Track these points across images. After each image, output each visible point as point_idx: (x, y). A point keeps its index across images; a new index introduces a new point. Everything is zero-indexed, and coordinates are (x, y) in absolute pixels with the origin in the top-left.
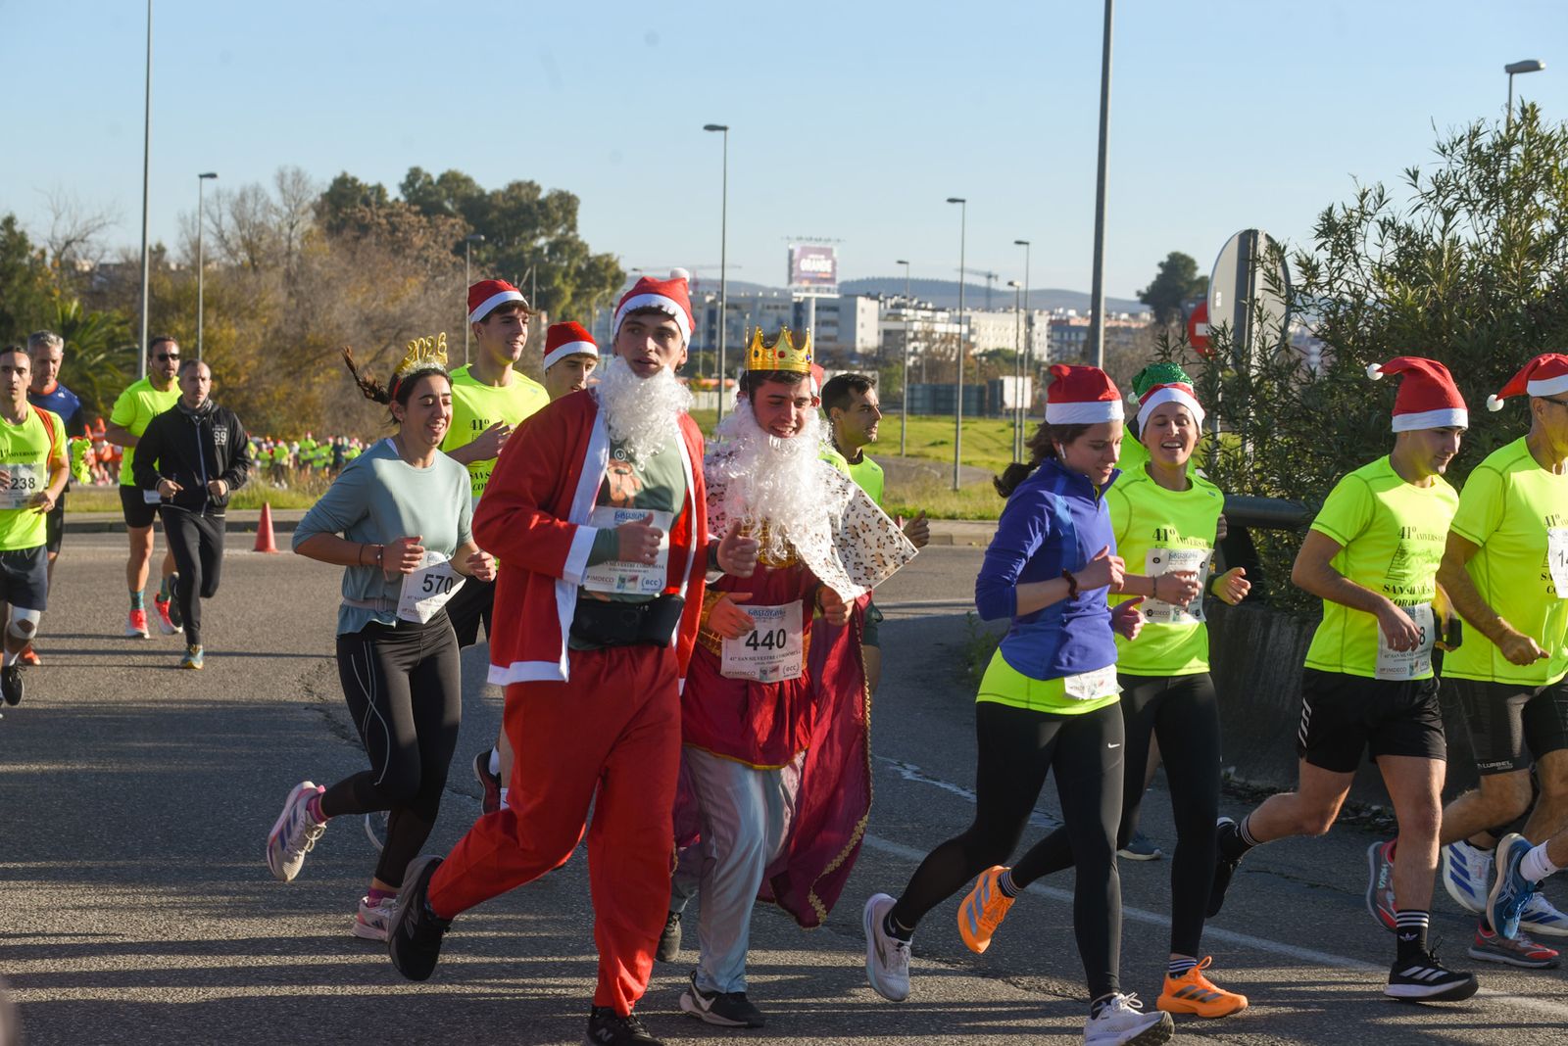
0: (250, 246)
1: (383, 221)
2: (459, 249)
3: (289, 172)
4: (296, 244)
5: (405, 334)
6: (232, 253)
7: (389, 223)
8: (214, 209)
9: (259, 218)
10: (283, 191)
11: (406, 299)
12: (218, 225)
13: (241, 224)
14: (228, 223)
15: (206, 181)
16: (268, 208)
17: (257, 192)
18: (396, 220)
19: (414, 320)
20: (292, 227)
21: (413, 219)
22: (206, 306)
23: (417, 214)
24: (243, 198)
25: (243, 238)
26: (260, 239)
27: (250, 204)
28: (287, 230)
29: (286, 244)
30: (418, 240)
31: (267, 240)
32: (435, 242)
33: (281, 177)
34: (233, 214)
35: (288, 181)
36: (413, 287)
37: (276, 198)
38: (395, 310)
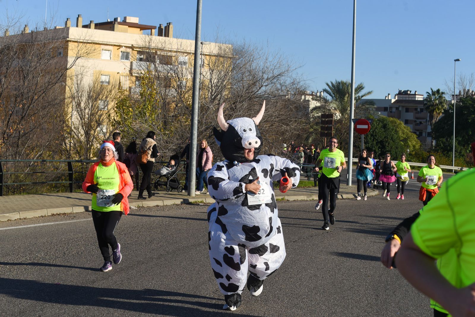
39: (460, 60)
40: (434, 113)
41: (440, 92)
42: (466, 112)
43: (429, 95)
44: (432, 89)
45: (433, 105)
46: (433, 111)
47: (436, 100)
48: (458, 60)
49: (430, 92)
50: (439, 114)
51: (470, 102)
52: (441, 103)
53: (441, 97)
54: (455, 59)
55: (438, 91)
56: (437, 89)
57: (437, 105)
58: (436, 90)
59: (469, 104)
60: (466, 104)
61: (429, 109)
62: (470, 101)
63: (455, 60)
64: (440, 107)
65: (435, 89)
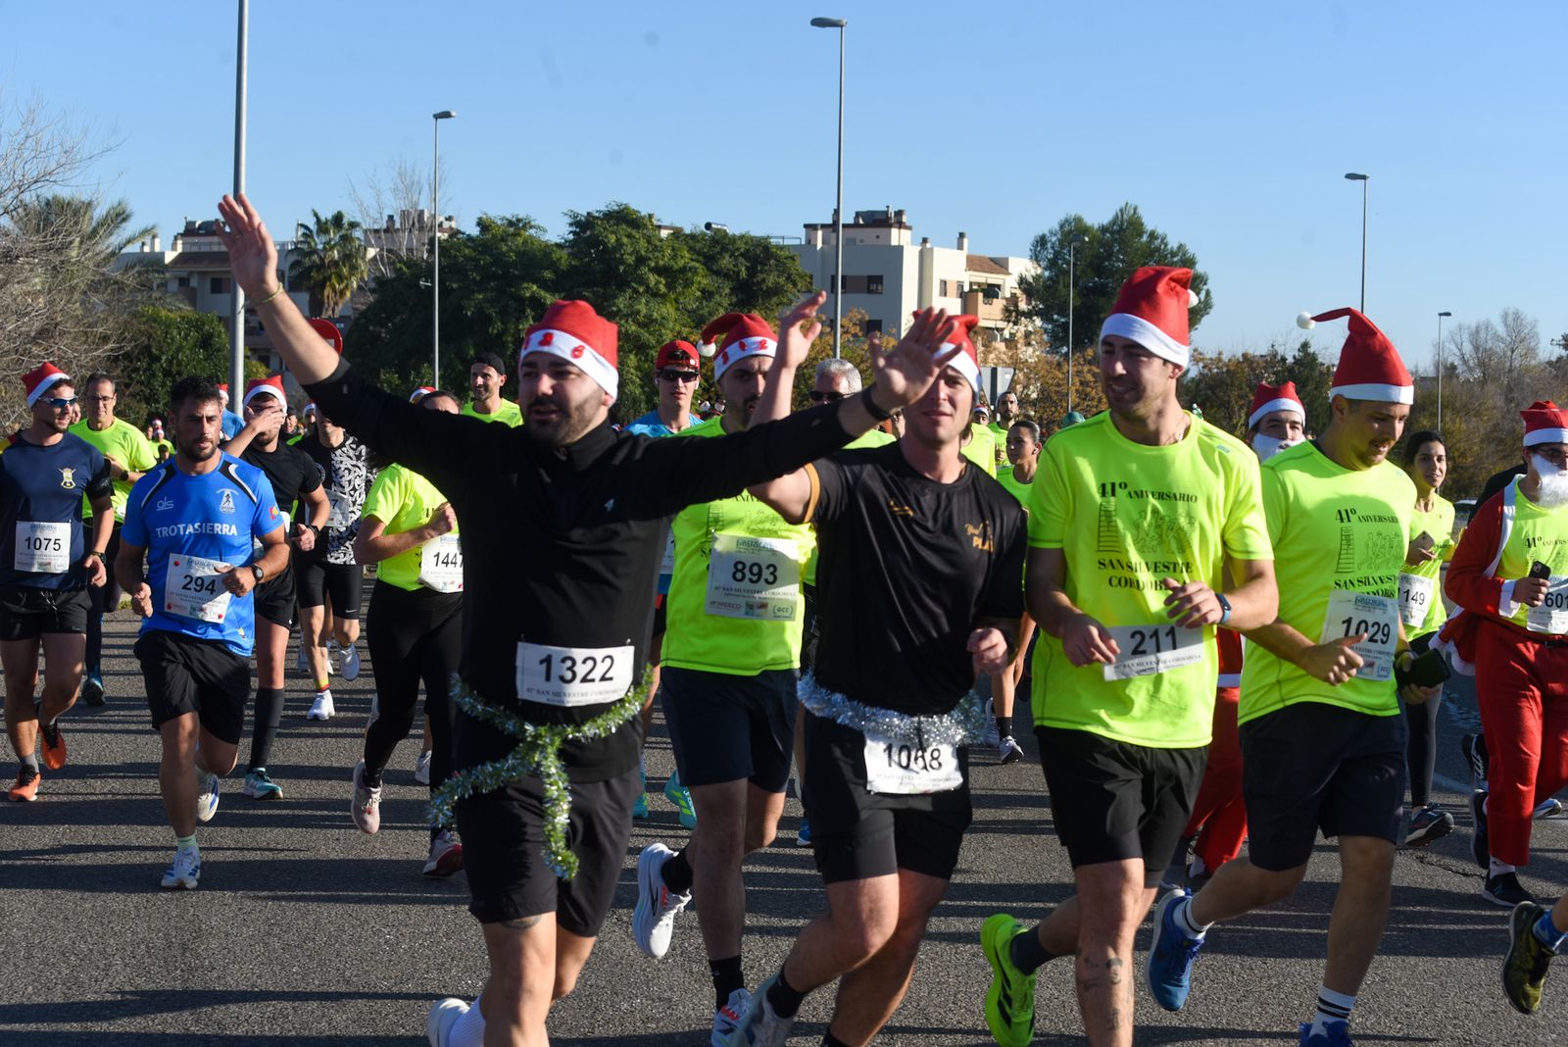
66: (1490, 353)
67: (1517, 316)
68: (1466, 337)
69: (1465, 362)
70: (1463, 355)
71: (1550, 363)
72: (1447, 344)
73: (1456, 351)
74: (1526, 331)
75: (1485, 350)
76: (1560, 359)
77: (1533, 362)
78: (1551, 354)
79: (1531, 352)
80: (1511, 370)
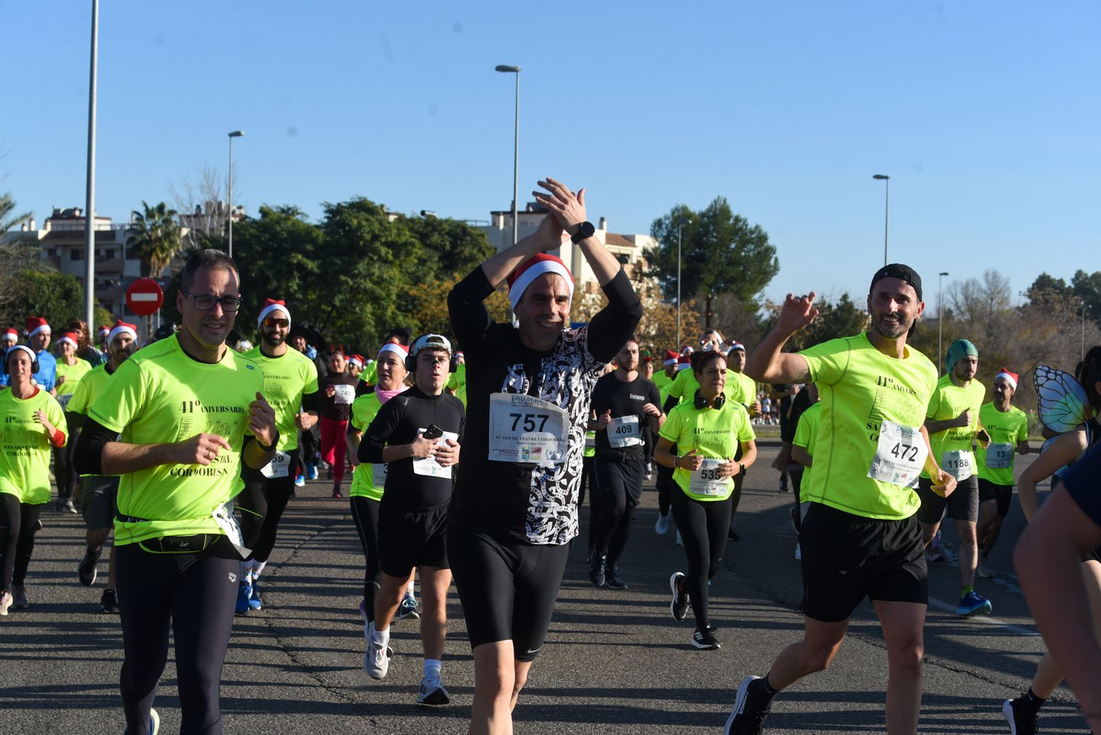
0: (970, 309)
1: (1041, 297)
2: (1079, 313)
3: (990, 272)
4: (995, 308)
5: (1047, 356)
6: (962, 313)
7: (1044, 298)
8: (953, 291)
9: (975, 296)
10: (987, 281)
11: (1048, 338)
12: (955, 299)
13: (966, 298)
14: (960, 298)
15: (943, 277)
16: (980, 290)
17: (974, 282)
18: (1046, 297)
19: (1052, 348)
20: (992, 300)
21: (1056, 296)
22: (943, 340)
23: (1058, 294)
24: (967, 285)
25: (967, 305)
26: (976, 306)
27: (971, 288)
28: (989, 302)
29: (989, 309)
30: (1058, 307)
31: (980, 306)
32: (1067, 308)
33: (987, 275)
34: (963, 294)
35: (990, 277)
36: (1053, 332)
37: (984, 286)
38: (1042, 343)
39: (243, 133)
40: (152, 260)
41: (166, 210)
42: (243, 255)
43: (140, 218)
44: (145, 205)
45: (149, 242)
46: (150, 254)
47: (157, 228)
48: (238, 134)
49: (142, 211)
50: (164, 260)
51: (252, 231)
52: (167, 235)
53: (167, 222)
54: (232, 131)
55: (161, 208)
56: (159, 203)
57: (159, 239)
58: (155, 206)
59: (250, 234)
60: (244, 234)
61: (141, 249)
62: (253, 228)
63: (231, 135)
64: (166, 244)
65: (153, 204)
66: (976, 301)
67: (995, 275)
68: (959, 289)
69: (958, 308)
70: (957, 303)
71: (1018, 308)
72: (945, 295)
73: (952, 300)
74: (1002, 286)
75: (973, 299)
76: (1025, 305)
77: (1007, 308)
78: (1019, 302)
79: (1005, 300)
80: (991, 313)
